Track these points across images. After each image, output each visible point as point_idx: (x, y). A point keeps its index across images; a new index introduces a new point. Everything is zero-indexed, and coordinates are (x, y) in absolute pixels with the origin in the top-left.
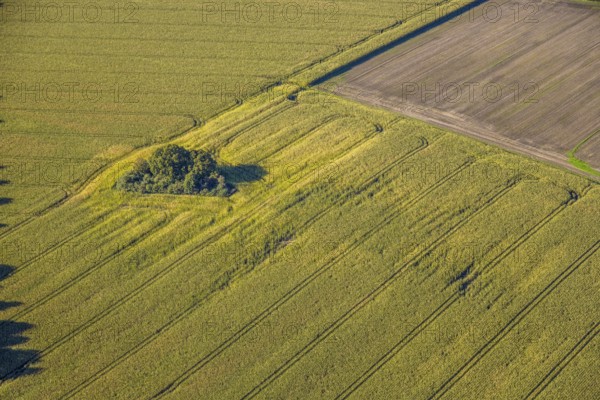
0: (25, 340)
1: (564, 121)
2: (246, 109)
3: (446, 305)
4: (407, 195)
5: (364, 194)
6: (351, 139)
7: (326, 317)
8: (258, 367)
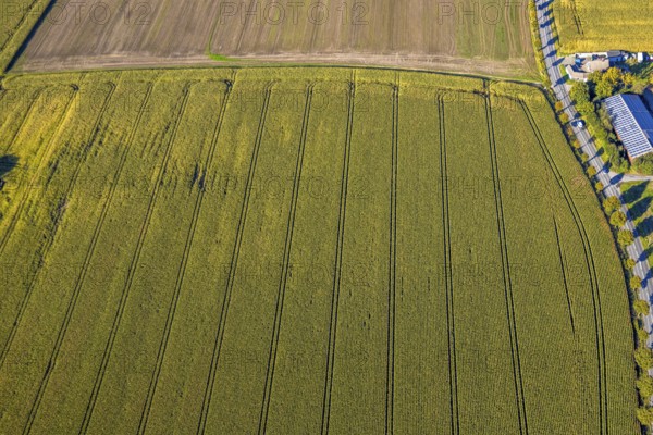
1: (189, 28)
3: (198, 204)
4: (125, 133)
5: (95, 144)
7: (126, 252)
8: (104, 316)
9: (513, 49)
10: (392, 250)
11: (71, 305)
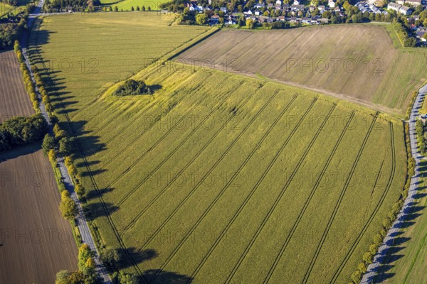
0: (99, 141)
1: (252, 65)
2: (150, 69)
4: (210, 89)
5: (196, 90)
6: (187, 75)
8: (177, 141)
9: (398, 105)
11: (166, 134)
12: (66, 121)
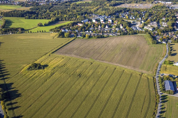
0: (18, 92)
1: (88, 54)
2: (43, 57)
3: (78, 79)
4: (69, 66)
5: (63, 66)
6: (60, 60)
7: (62, 83)
8: (54, 91)
9: (151, 70)
10: (112, 94)
11: (49, 88)
12: (4, 83)
